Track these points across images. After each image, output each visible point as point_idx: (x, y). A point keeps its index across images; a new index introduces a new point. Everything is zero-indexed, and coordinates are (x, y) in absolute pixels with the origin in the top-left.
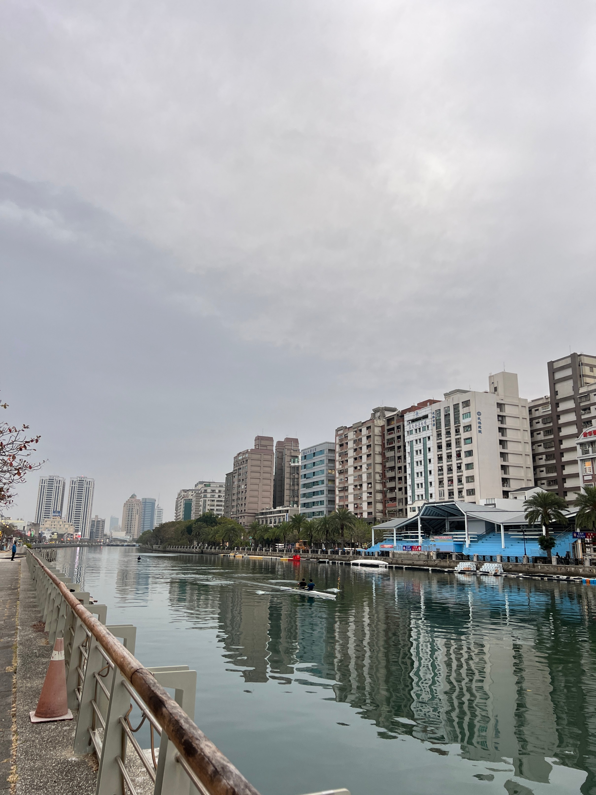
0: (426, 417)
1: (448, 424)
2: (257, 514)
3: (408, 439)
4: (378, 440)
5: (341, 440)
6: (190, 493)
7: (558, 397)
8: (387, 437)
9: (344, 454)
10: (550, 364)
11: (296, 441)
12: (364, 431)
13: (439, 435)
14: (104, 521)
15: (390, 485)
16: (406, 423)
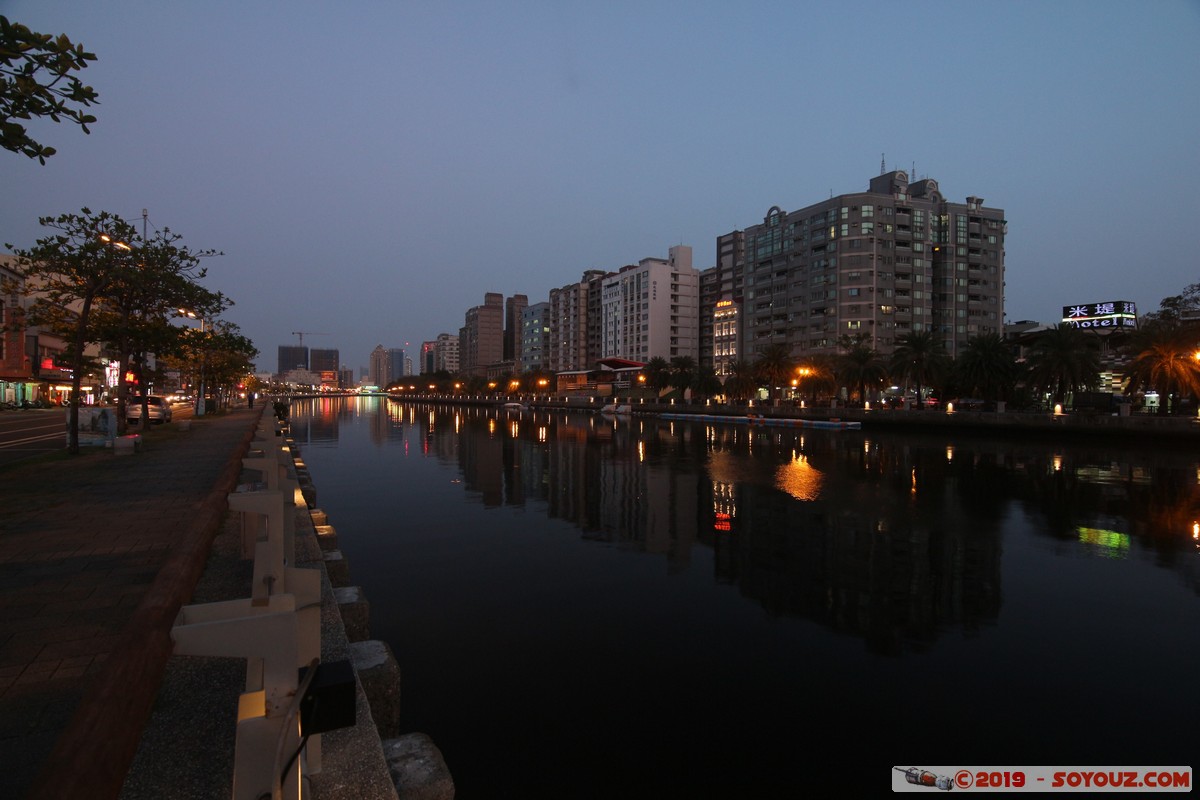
0: (617, 283)
1: (632, 292)
2: (488, 367)
3: (604, 302)
4: (583, 302)
5: (554, 301)
6: (432, 345)
7: (722, 269)
8: (591, 300)
9: (556, 315)
10: (719, 239)
11: (525, 298)
12: (572, 294)
13: (626, 300)
15: (591, 342)
16: (603, 288)
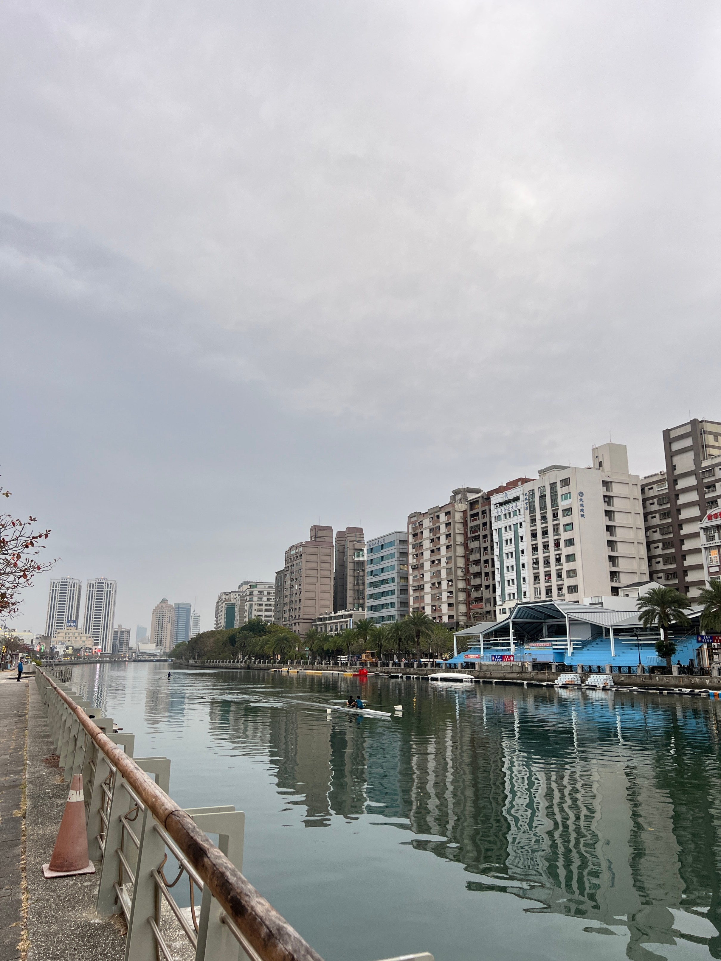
0: (517, 499)
1: (543, 507)
2: (314, 620)
3: (495, 526)
4: (459, 528)
5: (414, 529)
6: (233, 596)
7: (677, 472)
8: (471, 524)
9: (419, 546)
10: (666, 433)
11: (360, 530)
12: (443, 518)
13: (533, 520)
14: (128, 632)
15: (475, 582)
16: (492, 507)
